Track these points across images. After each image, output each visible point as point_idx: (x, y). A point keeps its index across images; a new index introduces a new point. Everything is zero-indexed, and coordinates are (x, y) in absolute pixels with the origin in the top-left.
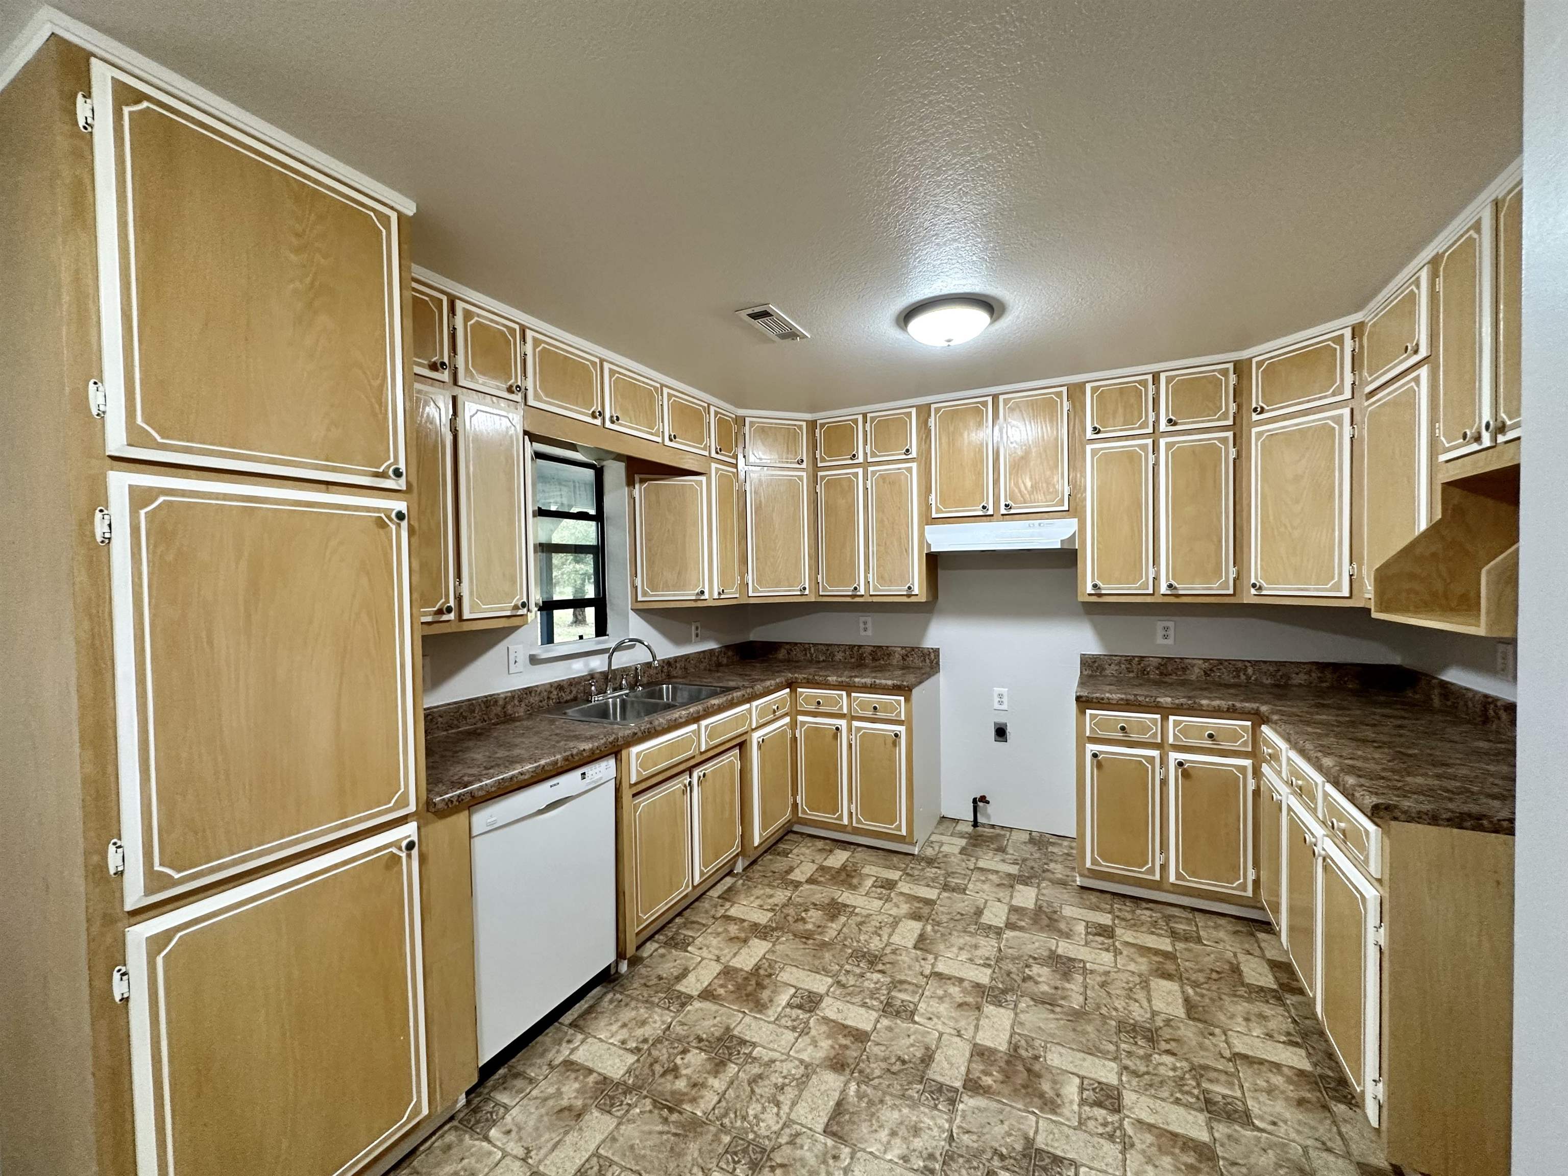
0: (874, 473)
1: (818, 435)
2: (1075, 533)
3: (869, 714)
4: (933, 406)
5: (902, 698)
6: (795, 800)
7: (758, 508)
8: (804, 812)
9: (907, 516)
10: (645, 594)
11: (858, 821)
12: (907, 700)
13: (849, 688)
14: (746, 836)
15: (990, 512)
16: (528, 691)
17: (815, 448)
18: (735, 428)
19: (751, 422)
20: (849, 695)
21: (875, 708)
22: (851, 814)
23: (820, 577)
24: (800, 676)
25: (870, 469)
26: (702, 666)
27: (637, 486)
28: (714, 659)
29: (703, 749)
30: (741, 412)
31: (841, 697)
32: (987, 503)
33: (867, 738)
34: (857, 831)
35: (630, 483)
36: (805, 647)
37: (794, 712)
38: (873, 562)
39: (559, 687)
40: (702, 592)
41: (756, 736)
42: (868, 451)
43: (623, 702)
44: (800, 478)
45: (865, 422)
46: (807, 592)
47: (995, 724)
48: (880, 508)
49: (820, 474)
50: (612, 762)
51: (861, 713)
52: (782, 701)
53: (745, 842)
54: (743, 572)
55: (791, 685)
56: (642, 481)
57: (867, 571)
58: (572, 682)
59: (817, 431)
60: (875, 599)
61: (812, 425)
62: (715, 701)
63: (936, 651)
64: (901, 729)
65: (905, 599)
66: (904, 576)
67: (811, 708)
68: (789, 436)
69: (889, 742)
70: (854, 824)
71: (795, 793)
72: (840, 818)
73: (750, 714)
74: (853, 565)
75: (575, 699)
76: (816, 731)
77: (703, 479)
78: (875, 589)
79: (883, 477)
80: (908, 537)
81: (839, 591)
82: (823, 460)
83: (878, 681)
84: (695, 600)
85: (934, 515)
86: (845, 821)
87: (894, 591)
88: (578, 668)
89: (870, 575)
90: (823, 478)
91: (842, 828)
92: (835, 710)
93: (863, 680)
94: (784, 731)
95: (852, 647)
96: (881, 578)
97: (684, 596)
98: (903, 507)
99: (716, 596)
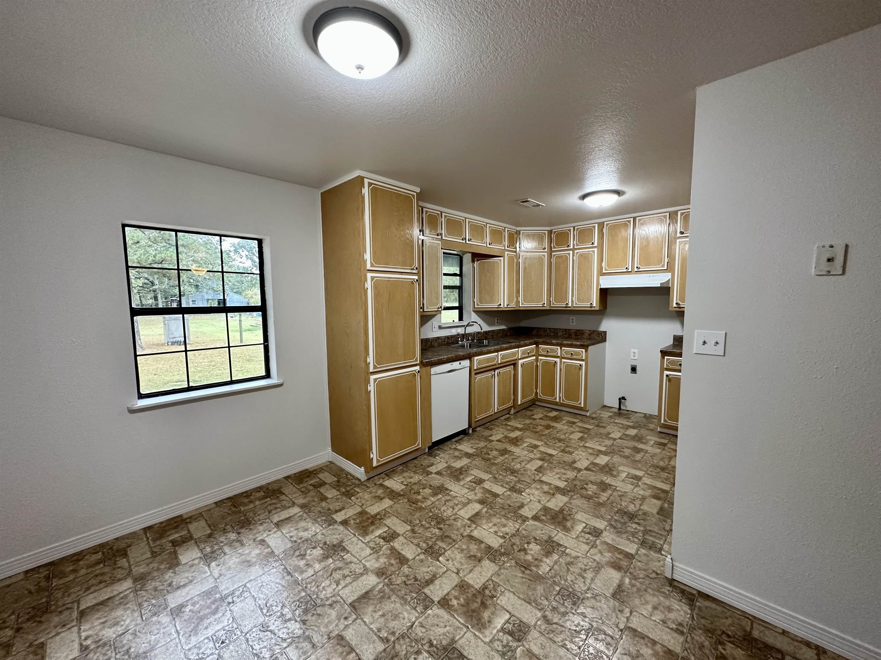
0: (577, 253)
1: (552, 237)
2: (669, 280)
3: (569, 356)
4: (605, 223)
5: (584, 350)
6: (536, 391)
7: (525, 269)
8: (540, 396)
9: (591, 272)
10: (478, 305)
11: (563, 400)
12: (586, 351)
13: (561, 345)
14: (515, 400)
15: (630, 270)
16: (438, 338)
17: (551, 242)
18: (515, 236)
19: (523, 233)
20: (561, 348)
21: (572, 354)
22: (560, 398)
23: (551, 299)
24: (540, 340)
25: (576, 251)
26: (499, 335)
27: (476, 263)
28: (505, 333)
29: (499, 362)
30: (518, 229)
31: (557, 349)
32: (629, 266)
33: (568, 366)
34: (562, 405)
35: (473, 261)
36: (545, 330)
37: (537, 355)
38: (575, 292)
39: (448, 337)
40: (500, 305)
41: (521, 362)
42: (575, 244)
43: (470, 344)
44: (544, 256)
45: (574, 230)
46: (545, 305)
47: (631, 365)
48: (579, 269)
49: (553, 254)
50: (468, 361)
51: (566, 356)
52: (532, 350)
53: (515, 402)
54: (517, 297)
55: (537, 344)
56: (478, 260)
57: (572, 296)
58: (452, 337)
59: (552, 235)
60: (576, 309)
61: (550, 232)
62: (504, 346)
63: (605, 333)
64: (583, 363)
65: (589, 309)
66: (589, 299)
67: (545, 353)
68: (539, 238)
69: (578, 368)
70: (561, 402)
71: (536, 388)
72: (556, 399)
73: (518, 353)
74: (566, 293)
75: (453, 342)
76: (546, 363)
77: (502, 258)
78: (576, 304)
79: (581, 255)
80: (591, 282)
81: (560, 305)
82: (555, 247)
83: (574, 343)
84: (497, 308)
85: (604, 272)
86: (558, 400)
87: (585, 305)
88: (454, 332)
89: (574, 298)
90: (554, 255)
91: (556, 404)
92: (555, 354)
93: (567, 342)
94: (533, 362)
95: (566, 330)
96: (579, 300)
97: (493, 306)
98: (590, 269)
99: (506, 306)
